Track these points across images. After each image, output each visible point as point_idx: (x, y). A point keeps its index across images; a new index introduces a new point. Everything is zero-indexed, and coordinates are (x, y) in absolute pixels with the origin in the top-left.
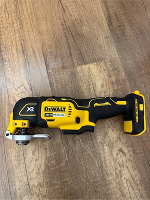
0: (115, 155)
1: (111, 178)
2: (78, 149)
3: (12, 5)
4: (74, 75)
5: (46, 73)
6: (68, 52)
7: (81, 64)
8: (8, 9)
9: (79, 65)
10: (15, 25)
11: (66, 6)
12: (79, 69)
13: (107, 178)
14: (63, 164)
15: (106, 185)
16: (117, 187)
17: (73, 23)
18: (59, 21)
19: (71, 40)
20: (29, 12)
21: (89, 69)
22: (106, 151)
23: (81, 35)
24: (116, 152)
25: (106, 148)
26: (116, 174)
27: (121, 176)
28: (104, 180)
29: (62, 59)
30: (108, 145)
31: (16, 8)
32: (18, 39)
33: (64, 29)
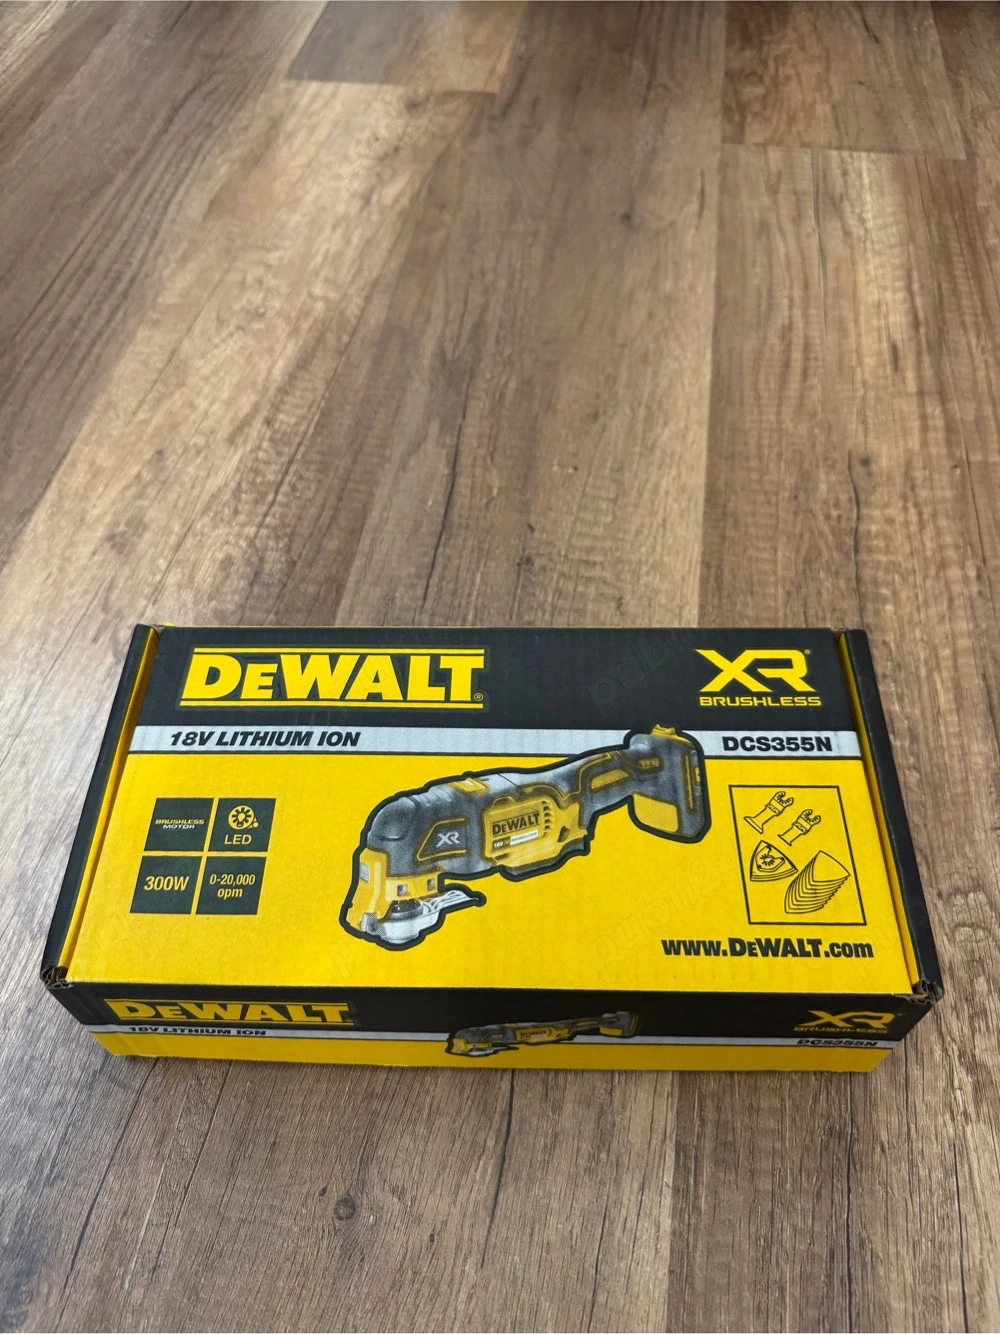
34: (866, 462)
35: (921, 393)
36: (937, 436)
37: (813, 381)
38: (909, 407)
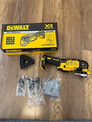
0: (90, 88)
1: (86, 95)
2: (76, 81)
3: (62, 17)
4: (81, 53)
5: (70, 49)
6: (81, 44)
7: (85, 50)
8: (60, 19)
9: (84, 50)
10: (62, 26)
11: (84, 24)
12: (83, 51)
13: (85, 95)
14: (70, 85)
15: (84, 97)
16: (88, 99)
17: (85, 32)
18: (80, 30)
19: (82, 39)
20: (68, 23)
21: (88, 52)
22: (87, 85)
23: (87, 38)
24: (91, 87)
25: (87, 84)
26: (89, 95)
27: (90, 96)
28: (84, 95)
29: (77, 46)
30: (88, 84)
31: (63, 19)
32: (62, 33)
33: (81, 34)
34: (56, 16)
35: (61, 9)
36: (62, 13)
37: (52, 8)
38: (60, 10)
